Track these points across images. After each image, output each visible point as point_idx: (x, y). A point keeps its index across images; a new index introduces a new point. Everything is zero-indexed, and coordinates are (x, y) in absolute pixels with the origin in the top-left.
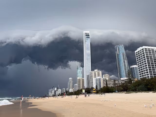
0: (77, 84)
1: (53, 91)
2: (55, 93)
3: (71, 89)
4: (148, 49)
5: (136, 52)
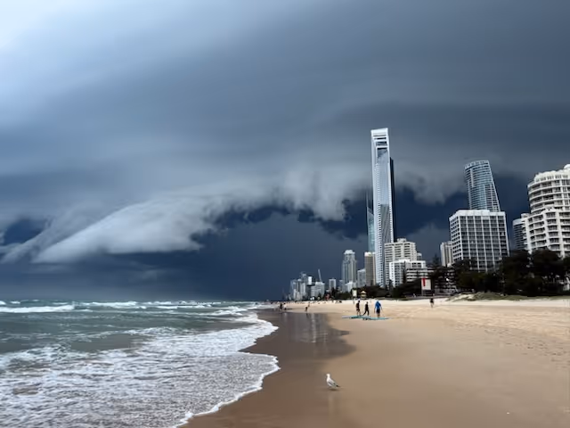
0: (363, 270)
1: (303, 287)
2: (309, 292)
3: (351, 283)
4: (468, 217)
5: (451, 219)
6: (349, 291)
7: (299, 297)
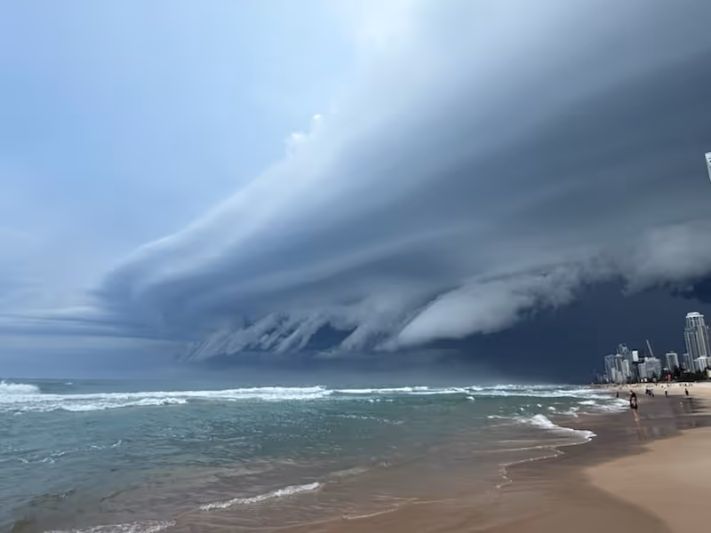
2: (636, 371)
3: (703, 358)
6: (702, 370)
7: (621, 378)
